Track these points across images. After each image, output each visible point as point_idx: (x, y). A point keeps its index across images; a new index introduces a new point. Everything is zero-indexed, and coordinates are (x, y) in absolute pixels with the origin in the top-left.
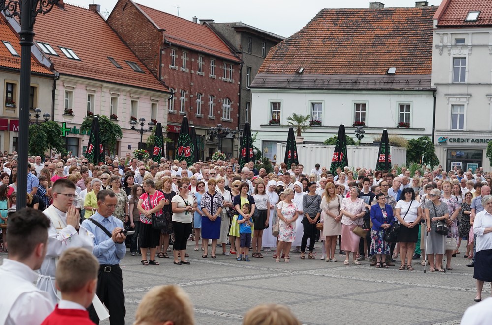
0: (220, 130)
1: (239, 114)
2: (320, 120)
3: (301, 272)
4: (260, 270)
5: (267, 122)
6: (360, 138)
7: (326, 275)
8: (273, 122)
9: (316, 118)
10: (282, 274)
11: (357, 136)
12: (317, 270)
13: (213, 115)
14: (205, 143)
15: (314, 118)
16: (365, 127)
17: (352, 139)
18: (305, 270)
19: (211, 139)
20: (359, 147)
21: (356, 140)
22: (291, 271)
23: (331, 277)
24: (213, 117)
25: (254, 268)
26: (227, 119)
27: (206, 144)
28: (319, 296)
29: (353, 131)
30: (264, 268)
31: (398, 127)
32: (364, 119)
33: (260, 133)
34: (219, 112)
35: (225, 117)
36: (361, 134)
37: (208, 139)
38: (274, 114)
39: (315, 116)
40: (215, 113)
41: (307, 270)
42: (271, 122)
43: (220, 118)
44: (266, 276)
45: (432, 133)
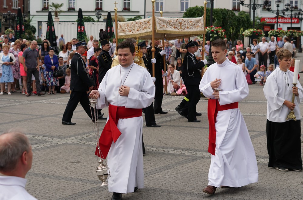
0: (9, 15)
1: (24, 4)
2: (74, 7)
3: (36, 102)
4: (10, 101)
5: (40, 9)
6: (99, 18)
7: (51, 103)
8: (44, 9)
9: (72, 6)
10: (23, 103)
11: (97, 17)
12: (47, 100)
13: (7, 6)
14: (2, 23)
15: (71, 6)
16: (102, 11)
17: (93, 19)
18: (39, 100)
19: (6, 21)
20: (95, 23)
21: (96, 19)
22: (30, 101)
23: (54, 103)
24: (7, 7)
25: (6, 100)
26: (16, 8)
27: (3, 25)
28: (40, 116)
29: (94, 14)
30: (13, 99)
31: (123, 11)
32: (101, 6)
33: (35, 17)
34: (10, 4)
35: (15, 7)
36: (99, 16)
37: (4, 21)
38: (45, 4)
39: (71, 4)
40: (8, 4)
41: (40, 100)
42: (43, 9)
43: (11, 8)
44: (11, 105)
45: (143, 14)
